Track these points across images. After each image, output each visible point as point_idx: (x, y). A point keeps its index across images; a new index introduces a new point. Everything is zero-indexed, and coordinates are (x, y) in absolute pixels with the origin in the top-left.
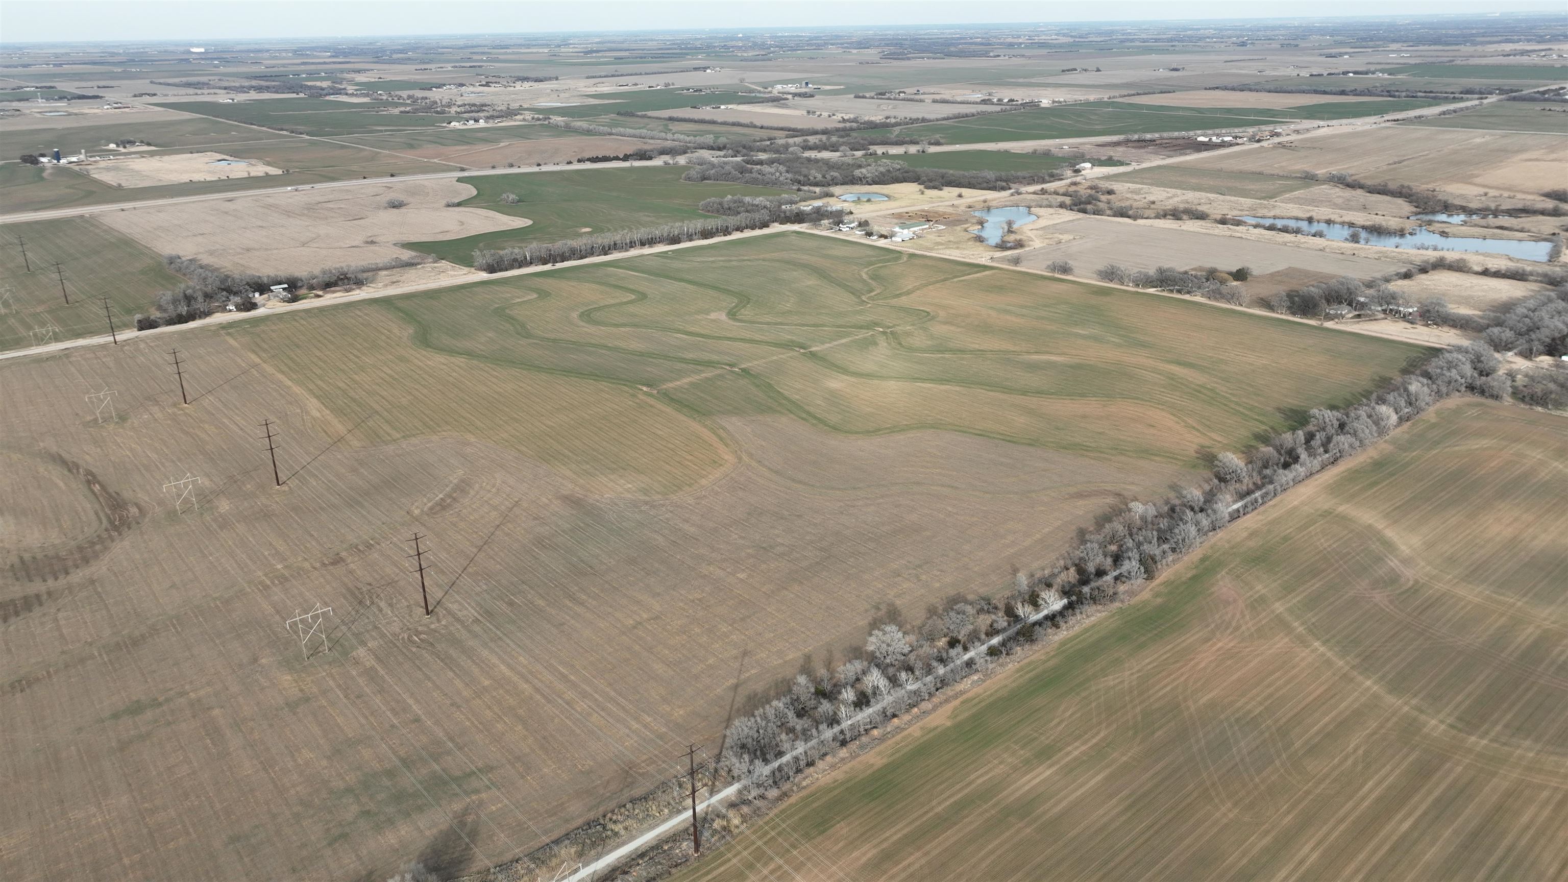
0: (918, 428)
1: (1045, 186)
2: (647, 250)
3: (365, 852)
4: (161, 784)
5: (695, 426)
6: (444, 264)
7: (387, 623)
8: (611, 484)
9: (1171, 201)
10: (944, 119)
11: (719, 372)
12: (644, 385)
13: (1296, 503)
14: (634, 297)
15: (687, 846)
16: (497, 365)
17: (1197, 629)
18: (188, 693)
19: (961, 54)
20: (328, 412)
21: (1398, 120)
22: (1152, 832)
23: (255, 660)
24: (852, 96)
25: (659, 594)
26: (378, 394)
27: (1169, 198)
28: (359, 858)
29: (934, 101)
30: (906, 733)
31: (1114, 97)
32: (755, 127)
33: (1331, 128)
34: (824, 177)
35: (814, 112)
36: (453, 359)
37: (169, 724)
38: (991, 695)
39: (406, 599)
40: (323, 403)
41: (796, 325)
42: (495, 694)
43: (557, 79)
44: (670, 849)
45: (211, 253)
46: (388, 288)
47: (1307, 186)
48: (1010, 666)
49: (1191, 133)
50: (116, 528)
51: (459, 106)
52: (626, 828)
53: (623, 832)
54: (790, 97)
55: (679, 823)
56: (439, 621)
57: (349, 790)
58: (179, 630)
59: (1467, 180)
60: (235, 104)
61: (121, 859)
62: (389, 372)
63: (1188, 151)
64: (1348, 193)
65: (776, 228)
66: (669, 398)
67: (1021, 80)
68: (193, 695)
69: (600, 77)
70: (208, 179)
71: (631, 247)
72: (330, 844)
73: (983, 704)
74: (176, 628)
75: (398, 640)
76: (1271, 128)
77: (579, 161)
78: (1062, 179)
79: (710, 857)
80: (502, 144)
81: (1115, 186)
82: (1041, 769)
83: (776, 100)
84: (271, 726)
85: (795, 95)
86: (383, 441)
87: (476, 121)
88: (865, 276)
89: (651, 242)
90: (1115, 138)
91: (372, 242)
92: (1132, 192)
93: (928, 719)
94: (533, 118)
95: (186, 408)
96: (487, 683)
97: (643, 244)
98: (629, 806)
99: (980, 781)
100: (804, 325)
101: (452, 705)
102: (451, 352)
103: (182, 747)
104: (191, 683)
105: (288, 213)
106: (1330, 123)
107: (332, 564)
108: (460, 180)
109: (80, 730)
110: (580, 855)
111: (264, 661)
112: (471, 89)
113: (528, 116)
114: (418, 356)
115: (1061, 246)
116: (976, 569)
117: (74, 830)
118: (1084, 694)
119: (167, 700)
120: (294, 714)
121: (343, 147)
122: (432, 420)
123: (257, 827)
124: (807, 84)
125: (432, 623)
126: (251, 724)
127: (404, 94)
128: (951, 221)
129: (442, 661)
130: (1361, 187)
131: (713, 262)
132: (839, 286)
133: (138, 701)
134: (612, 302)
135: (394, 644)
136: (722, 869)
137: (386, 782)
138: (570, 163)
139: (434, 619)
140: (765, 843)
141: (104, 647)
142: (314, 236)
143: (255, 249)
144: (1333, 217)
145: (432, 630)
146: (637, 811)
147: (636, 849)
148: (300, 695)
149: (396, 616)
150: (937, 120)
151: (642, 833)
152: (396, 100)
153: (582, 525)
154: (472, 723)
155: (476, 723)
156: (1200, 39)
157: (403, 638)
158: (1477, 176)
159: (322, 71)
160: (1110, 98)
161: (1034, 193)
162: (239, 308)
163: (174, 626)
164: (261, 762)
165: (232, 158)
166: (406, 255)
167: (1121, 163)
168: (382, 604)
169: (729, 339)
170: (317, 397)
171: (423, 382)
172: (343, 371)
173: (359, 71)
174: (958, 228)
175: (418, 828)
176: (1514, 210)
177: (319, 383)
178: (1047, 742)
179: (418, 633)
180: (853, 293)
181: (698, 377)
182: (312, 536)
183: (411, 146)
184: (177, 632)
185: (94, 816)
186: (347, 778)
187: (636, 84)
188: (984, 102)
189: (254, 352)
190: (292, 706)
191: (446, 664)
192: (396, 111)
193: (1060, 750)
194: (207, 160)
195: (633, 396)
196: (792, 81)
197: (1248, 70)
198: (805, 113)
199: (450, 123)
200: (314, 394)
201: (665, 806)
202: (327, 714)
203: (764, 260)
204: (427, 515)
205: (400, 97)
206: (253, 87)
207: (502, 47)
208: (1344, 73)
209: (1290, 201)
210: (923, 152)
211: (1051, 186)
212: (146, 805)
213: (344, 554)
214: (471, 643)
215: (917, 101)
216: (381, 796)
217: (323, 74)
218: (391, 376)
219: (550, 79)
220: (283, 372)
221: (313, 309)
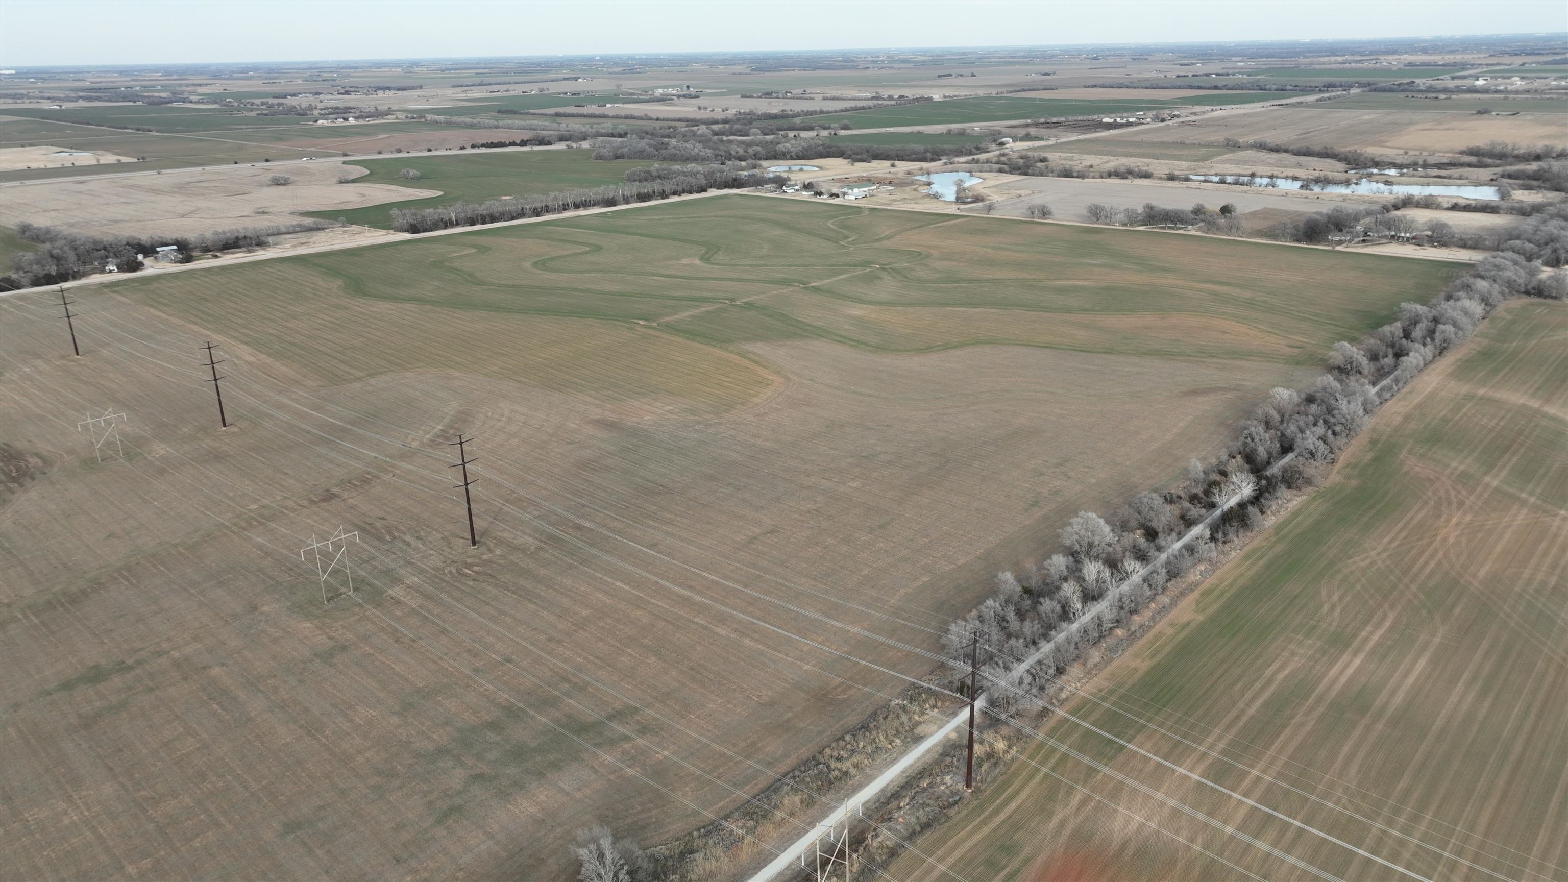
0: (973, 344)
1: (976, 157)
2: (582, 212)
3: (496, 827)
4: (159, 764)
5: (717, 352)
6: (355, 228)
7: (423, 557)
8: (646, 407)
9: (1107, 165)
10: (842, 111)
11: (719, 306)
12: (641, 319)
13: (1429, 389)
14: (588, 249)
15: (951, 782)
16: (456, 308)
17: (1416, 507)
18: (169, 652)
19: (829, 68)
20: (264, 356)
21: (1282, 105)
22: (1532, 717)
23: (254, 609)
24: (739, 96)
25: (762, 508)
26: (321, 338)
27: (1104, 163)
28: (490, 836)
29: (824, 99)
30: (1154, 631)
31: (1002, 93)
32: (651, 119)
33: (1224, 111)
34: (746, 151)
35: (705, 108)
36: (400, 305)
37: (150, 690)
38: (1231, 585)
39: (438, 532)
40: (255, 349)
41: (781, 266)
42: (601, 624)
43: (421, 87)
44: (931, 785)
45: (72, 225)
46: (298, 248)
47: (1234, 152)
48: (1233, 554)
49: (1095, 117)
50: (14, 480)
51: (321, 109)
52: (856, 766)
53: (853, 771)
54: (675, 98)
55: (924, 755)
56: (490, 550)
57: (442, 752)
58: (134, 581)
59: (1380, 144)
60: (64, 110)
61: (123, 867)
62: (328, 318)
63: (1099, 130)
64: (1275, 156)
65: (713, 192)
66: (674, 329)
67: (901, 83)
68: (175, 654)
69: (467, 86)
70: (49, 166)
71: (565, 209)
72: (439, 822)
73: (1228, 595)
74: (128, 580)
75: (444, 574)
76: (1170, 112)
77: (473, 146)
78: (988, 152)
79: (989, 791)
80: (380, 137)
81: (1048, 155)
82: (1345, 658)
83: (662, 100)
84: (301, 682)
85: (679, 96)
86: (345, 380)
87: (346, 119)
88: (832, 226)
89: (586, 204)
90: (1023, 122)
91: (264, 213)
92: (1064, 159)
93: (1173, 613)
94: (407, 117)
95: (79, 359)
96: (585, 613)
97: (577, 206)
98: (848, 738)
99: (1281, 676)
100: (790, 266)
101: (549, 640)
102: (395, 299)
103: (177, 716)
104: (169, 639)
105: (155, 191)
106: (1223, 107)
107: (324, 500)
108: (344, 163)
109: (16, 706)
110: (808, 803)
111: (266, 609)
112: (330, 96)
113: (402, 116)
114: (357, 303)
115: (1022, 199)
116: (1128, 463)
117: (38, 835)
118: (1340, 577)
119: (140, 663)
120: (330, 665)
121: (201, 140)
122: (398, 358)
123: (321, 808)
124: (688, 87)
125: (482, 554)
126: (271, 682)
127: (258, 101)
128: (900, 184)
129: (514, 592)
130: (1286, 151)
131: (660, 219)
132: (809, 234)
133: (96, 667)
134: (565, 253)
135: (441, 579)
136: (1013, 805)
137: (491, 736)
138: (463, 148)
139: (483, 549)
140: (1053, 769)
141: (29, 607)
142: (193, 209)
143: (125, 221)
144: (1275, 173)
145: (486, 561)
146: (861, 744)
147: (883, 790)
148: (331, 643)
149: (431, 549)
150: (836, 112)
151: (881, 770)
152: (249, 106)
153: (631, 446)
154: (585, 658)
155: (591, 658)
156: (1052, 56)
157: (450, 572)
158: (1387, 142)
159: (158, 85)
160: (998, 94)
161: (966, 163)
162: (121, 269)
163: (125, 577)
164: (301, 727)
165: (73, 150)
166: (308, 221)
167: (1041, 139)
168: (408, 538)
169: (715, 279)
170: (246, 343)
171: (373, 326)
172: (271, 320)
173: (200, 85)
174: (908, 189)
175: (562, 791)
176: (1440, 164)
177: (244, 331)
178: (1332, 629)
179: (469, 566)
180: (829, 240)
181: (697, 311)
182: (286, 474)
183: (281, 140)
184: (132, 584)
185: (66, 813)
186: (435, 737)
187: (508, 91)
188: (873, 98)
189: (151, 306)
190: (326, 657)
191: (520, 596)
192: (253, 114)
193: (1355, 636)
194: (43, 152)
195: (631, 329)
196: (673, 87)
197: (1117, 74)
198: (696, 109)
199: (316, 121)
200: (240, 340)
201: (895, 735)
202: (377, 663)
203: (716, 216)
204: (430, 446)
205: (253, 104)
206: (81, 97)
207: (351, 68)
208: (1207, 75)
209: (1224, 162)
210: (835, 134)
211: (983, 156)
212: (144, 793)
213: (335, 490)
214: (543, 571)
215: (806, 99)
216: (492, 755)
217: (159, 87)
218: (332, 322)
219: (414, 88)
220: (195, 323)
221: (213, 268)
